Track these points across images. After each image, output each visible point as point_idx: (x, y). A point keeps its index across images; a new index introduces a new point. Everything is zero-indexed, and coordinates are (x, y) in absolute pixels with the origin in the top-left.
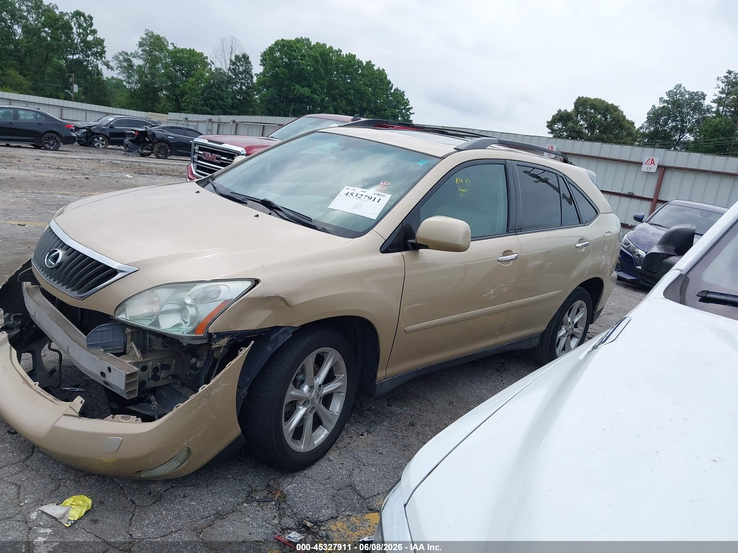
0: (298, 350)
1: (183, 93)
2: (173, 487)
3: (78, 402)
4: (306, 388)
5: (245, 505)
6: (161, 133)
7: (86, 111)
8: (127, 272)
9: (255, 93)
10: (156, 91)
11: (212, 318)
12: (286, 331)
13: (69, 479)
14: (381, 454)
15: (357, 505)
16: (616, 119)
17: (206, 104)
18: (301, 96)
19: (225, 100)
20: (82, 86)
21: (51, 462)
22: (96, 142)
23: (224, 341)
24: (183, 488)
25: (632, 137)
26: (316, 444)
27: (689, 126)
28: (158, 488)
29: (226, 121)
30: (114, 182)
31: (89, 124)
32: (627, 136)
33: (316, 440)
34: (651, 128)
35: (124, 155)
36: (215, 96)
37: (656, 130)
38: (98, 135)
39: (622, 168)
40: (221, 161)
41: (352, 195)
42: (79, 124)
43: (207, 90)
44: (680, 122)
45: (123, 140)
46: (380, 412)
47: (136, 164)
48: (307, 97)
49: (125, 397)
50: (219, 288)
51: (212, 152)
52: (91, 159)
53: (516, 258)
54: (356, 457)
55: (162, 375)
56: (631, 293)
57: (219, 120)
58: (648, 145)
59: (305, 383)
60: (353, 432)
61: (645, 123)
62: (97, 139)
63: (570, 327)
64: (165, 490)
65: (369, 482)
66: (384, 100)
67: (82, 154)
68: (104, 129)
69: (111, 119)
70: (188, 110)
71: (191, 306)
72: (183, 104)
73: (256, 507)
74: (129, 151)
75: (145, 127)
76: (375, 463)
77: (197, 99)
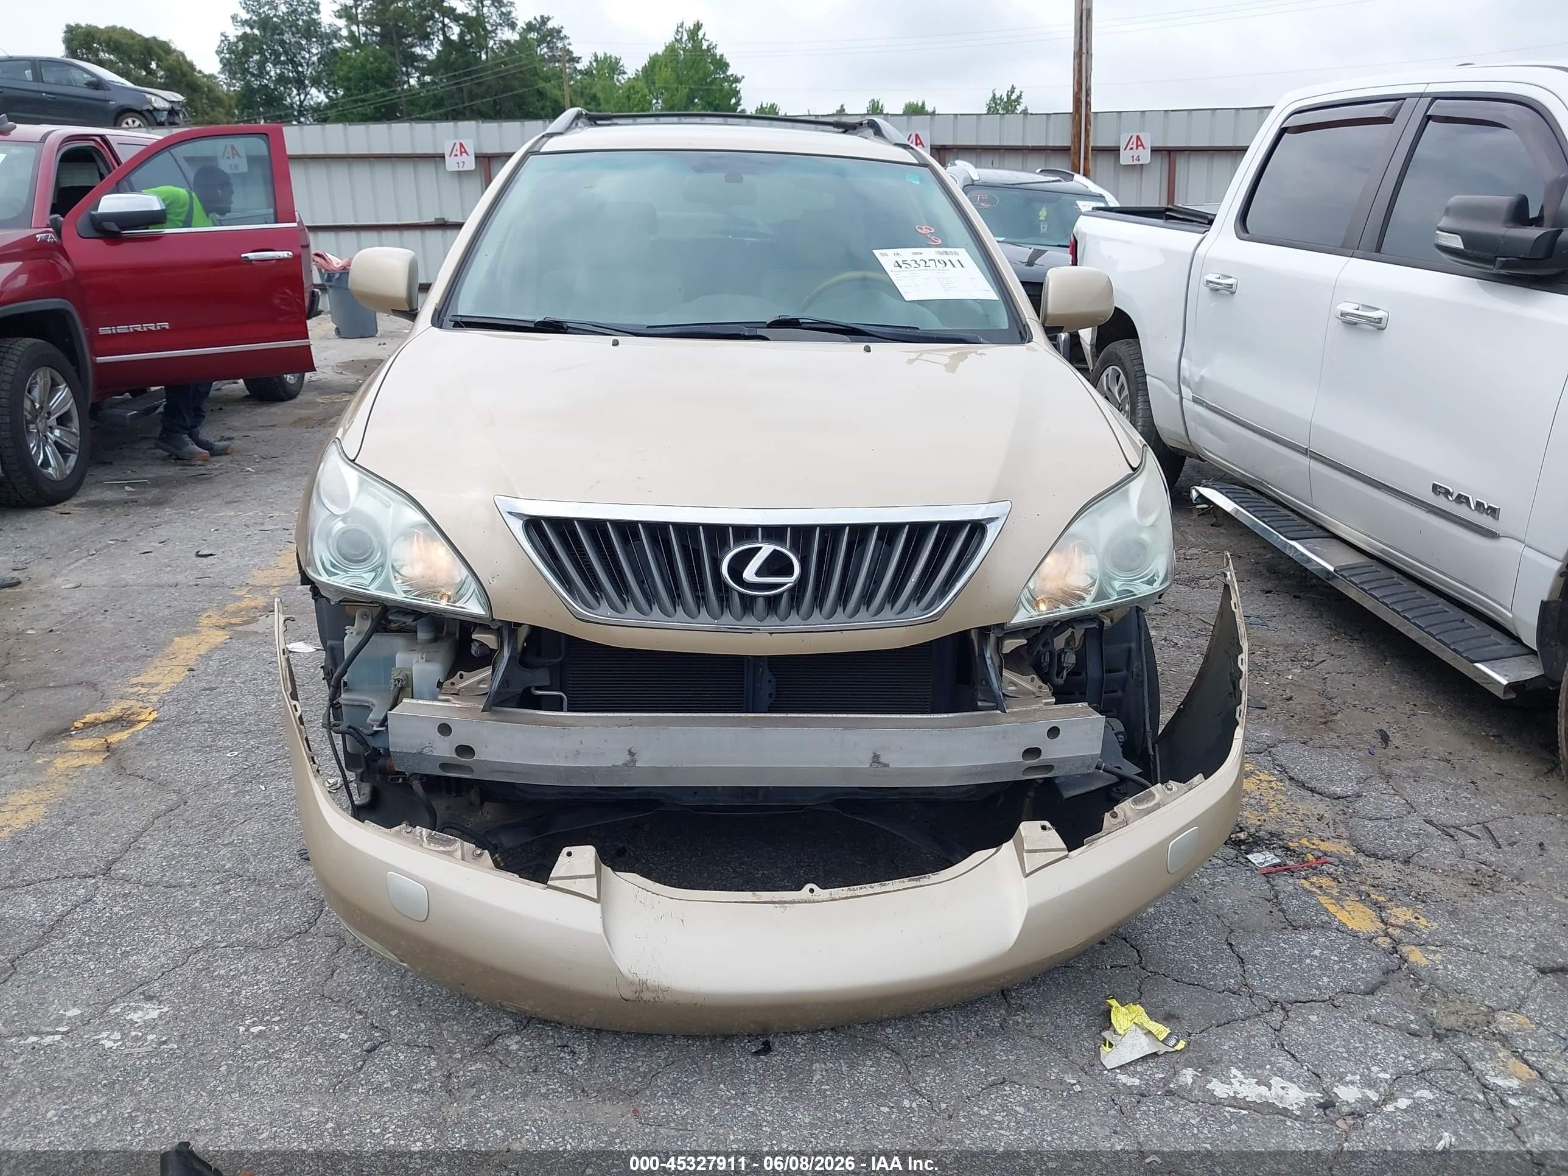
25: (223, 107)
27: (308, 71)
37: (248, 86)
39: (405, 172)
44: (288, 65)
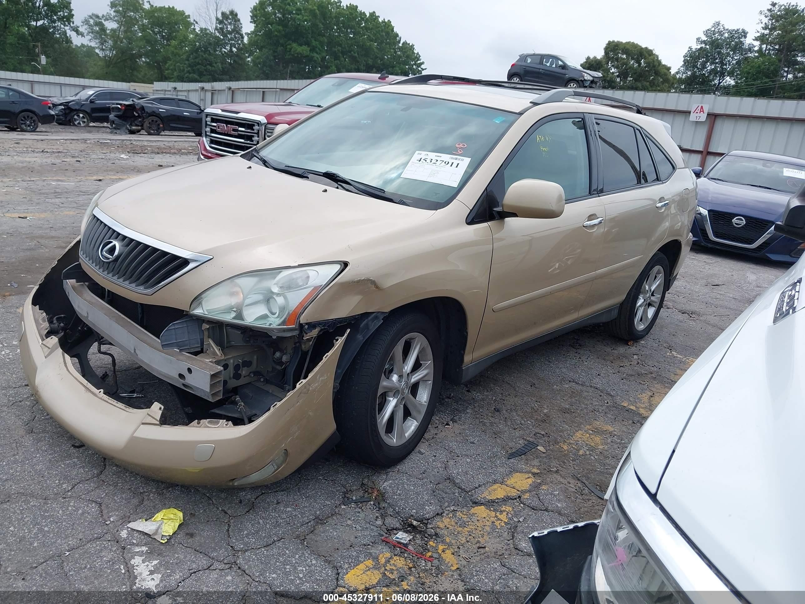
0: (388, 338)
1: (166, 60)
2: (263, 493)
3: (157, 409)
4: (395, 378)
5: (343, 507)
6: (150, 105)
7: (61, 85)
8: (200, 261)
9: (247, 55)
10: (133, 58)
11: (303, 306)
12: (376, 318)
13: (151, 492)
14: (473, 443)
15: (461, 499)
16: (652, 65)
17: (193, 70)
18: (299, 56)
19: (215, 65)
20: (51, 57)
21: (127, 474)
22: (75, 120)
23: (315, 333)
24: (275, 494)
25: (668, 83)
26: (407, 437)
27: (729, 68)
28: (249, 496)
29: (220, 89)
30: (109, 164)
31: (67, 100)
32: (663, 83)
33: (406, 433)
34: (688, 73)
35: (111, 133)
36: (202, 61)
37: (694, 74)
38: (78, 111)
39: (668, 118)
40: (239, 133)
41: (426, 161)
42: (56, 100)
43: (192, 54)
44: (719, 64)
45: (108, 116)
46: (461, 399)
47: (128, 143)
48: (307, 56)
49: (210, 400)
50: (308, 274)
51: (227, 123)
52: (76, 139)
53: (600, 223)
54: (447, 448)
55: (244, 372)
56: (693, 256)
57: (212, 88)
58: (685, 92)
59: (394, 372)
60: (437, 421)
61: (681, 67)
62: (77, 116)
63: (648, 295)
64: (255, 497)
65: (467, 474)
66: (391, 55)
67: (64, 134)
68: (84, 104)
69: (91, 92)
70: (173, 78)
71: (278, 295)
72: (166, 71)
73: (355, 508)
74: (116, 128)
75: (131, 99)
76: (468, 453)
77: (182, 65)
